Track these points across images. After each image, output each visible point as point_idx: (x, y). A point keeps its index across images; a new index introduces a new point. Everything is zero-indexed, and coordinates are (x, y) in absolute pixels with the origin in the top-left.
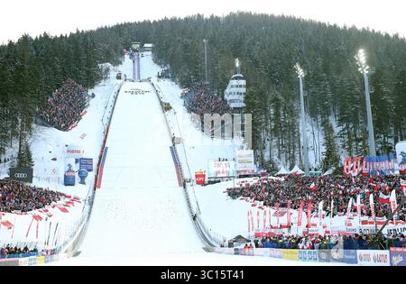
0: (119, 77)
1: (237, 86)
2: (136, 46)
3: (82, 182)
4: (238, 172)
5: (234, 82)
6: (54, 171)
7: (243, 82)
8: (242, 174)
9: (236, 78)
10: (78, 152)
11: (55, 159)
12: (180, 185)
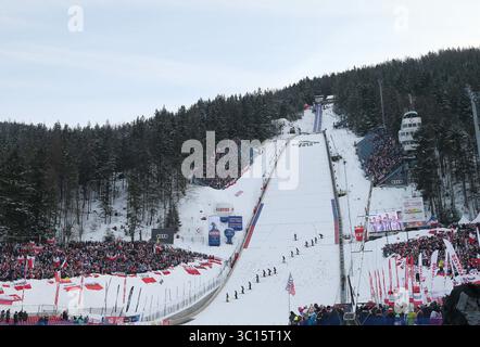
0: (292, 132)
1: (410, 125)
2: (319, 99)
3: (229, 242)
4: (405, 224)
5: (406, 121)
6: (198, 231)
7: (417, 120)
8: (411, 226)
9: (409, 116)
10: (227, 210)
11: (204, 219)
12: (336, 243)
